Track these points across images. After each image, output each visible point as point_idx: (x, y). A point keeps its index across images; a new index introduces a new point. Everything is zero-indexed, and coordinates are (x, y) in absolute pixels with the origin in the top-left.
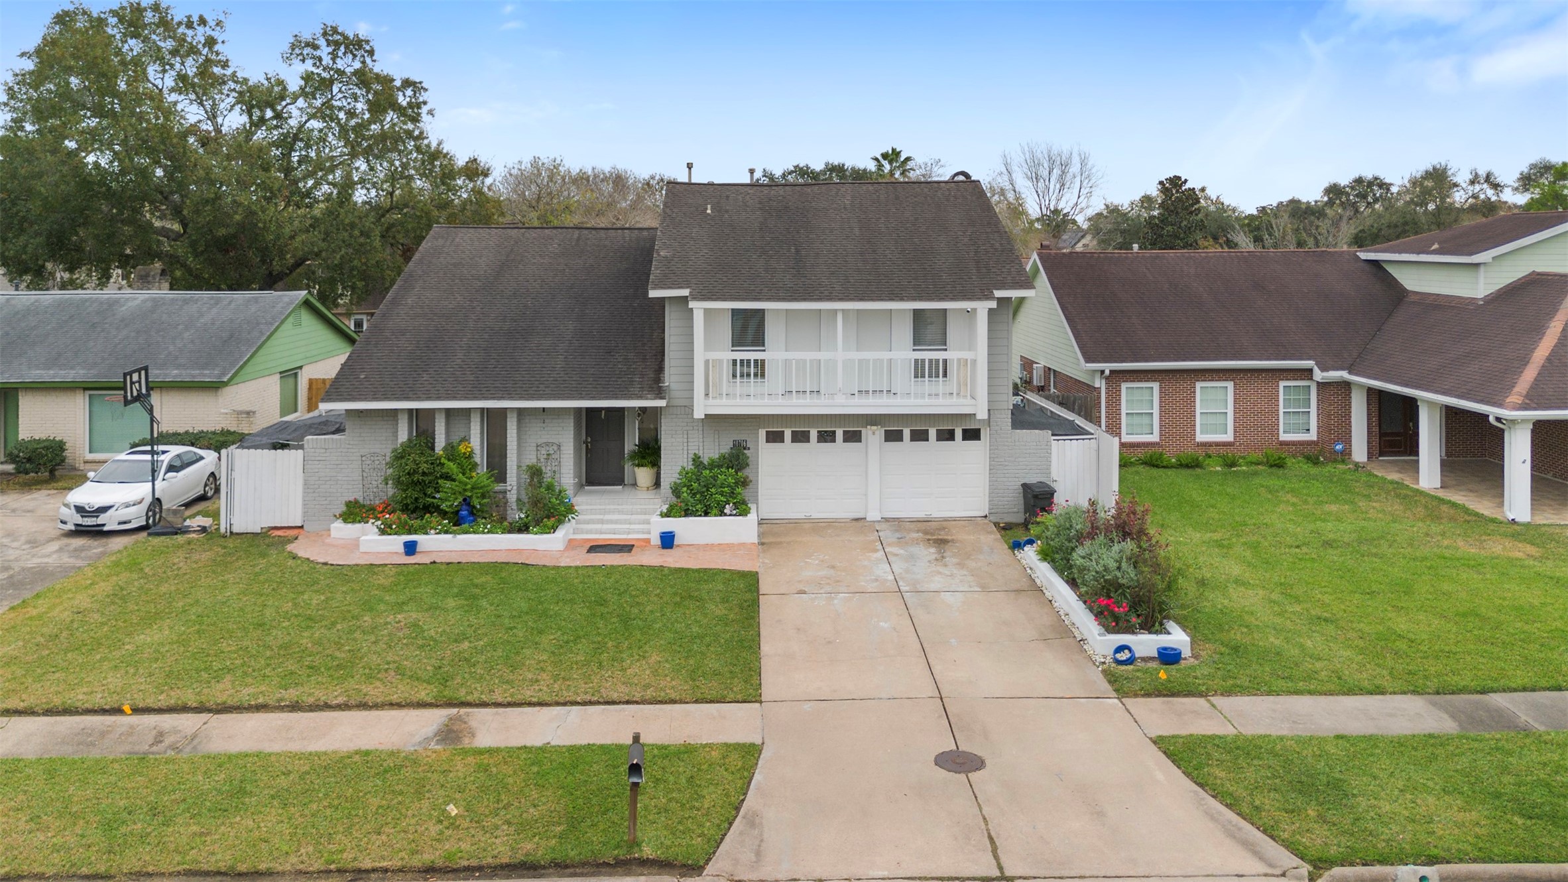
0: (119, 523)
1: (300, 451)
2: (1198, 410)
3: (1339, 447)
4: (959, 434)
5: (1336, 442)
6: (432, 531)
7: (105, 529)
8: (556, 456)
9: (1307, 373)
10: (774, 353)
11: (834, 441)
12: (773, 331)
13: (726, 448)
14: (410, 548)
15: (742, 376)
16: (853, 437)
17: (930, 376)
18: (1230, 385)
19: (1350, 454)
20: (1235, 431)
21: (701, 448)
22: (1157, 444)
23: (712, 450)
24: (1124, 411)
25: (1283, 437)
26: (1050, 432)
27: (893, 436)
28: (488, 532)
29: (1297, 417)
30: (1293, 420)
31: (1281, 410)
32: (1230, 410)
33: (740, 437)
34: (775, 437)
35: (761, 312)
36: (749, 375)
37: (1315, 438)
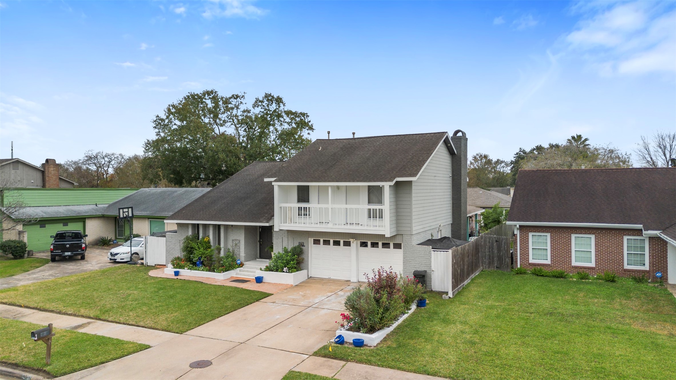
0: (121, 259)
1: (165, 238)
2: (573, 249)
3: (659, 275)
4: (392, 245)
5: (658, 271)
6: (186, 268)
7: (117, 261)
8: (239, 245)
9: (639, 232)
10: (313, 205)
11: (339, 245)
12: (313, 195)
13: (296, 244)
14: (177, 274)
15: (304, 215)
16: (347, 244)
17: (373, 218)
18: (593, 237)
19: (667, 279)
20: (596, 262)
21: (287, 245)
22: (549, 265)
23: (290, 245)
24: (531, 247)
25: (626, 267)
26: (431, 247)
27: (364, 244)
28: (202, 270)
29: (635, 256)
30: (632, 258)
31: (625, 252)
32: (593, 250)
33: (302, 241)
34: (317, 242)
35: (308, 187)
36: (306, 215)
37: (648, 269)
